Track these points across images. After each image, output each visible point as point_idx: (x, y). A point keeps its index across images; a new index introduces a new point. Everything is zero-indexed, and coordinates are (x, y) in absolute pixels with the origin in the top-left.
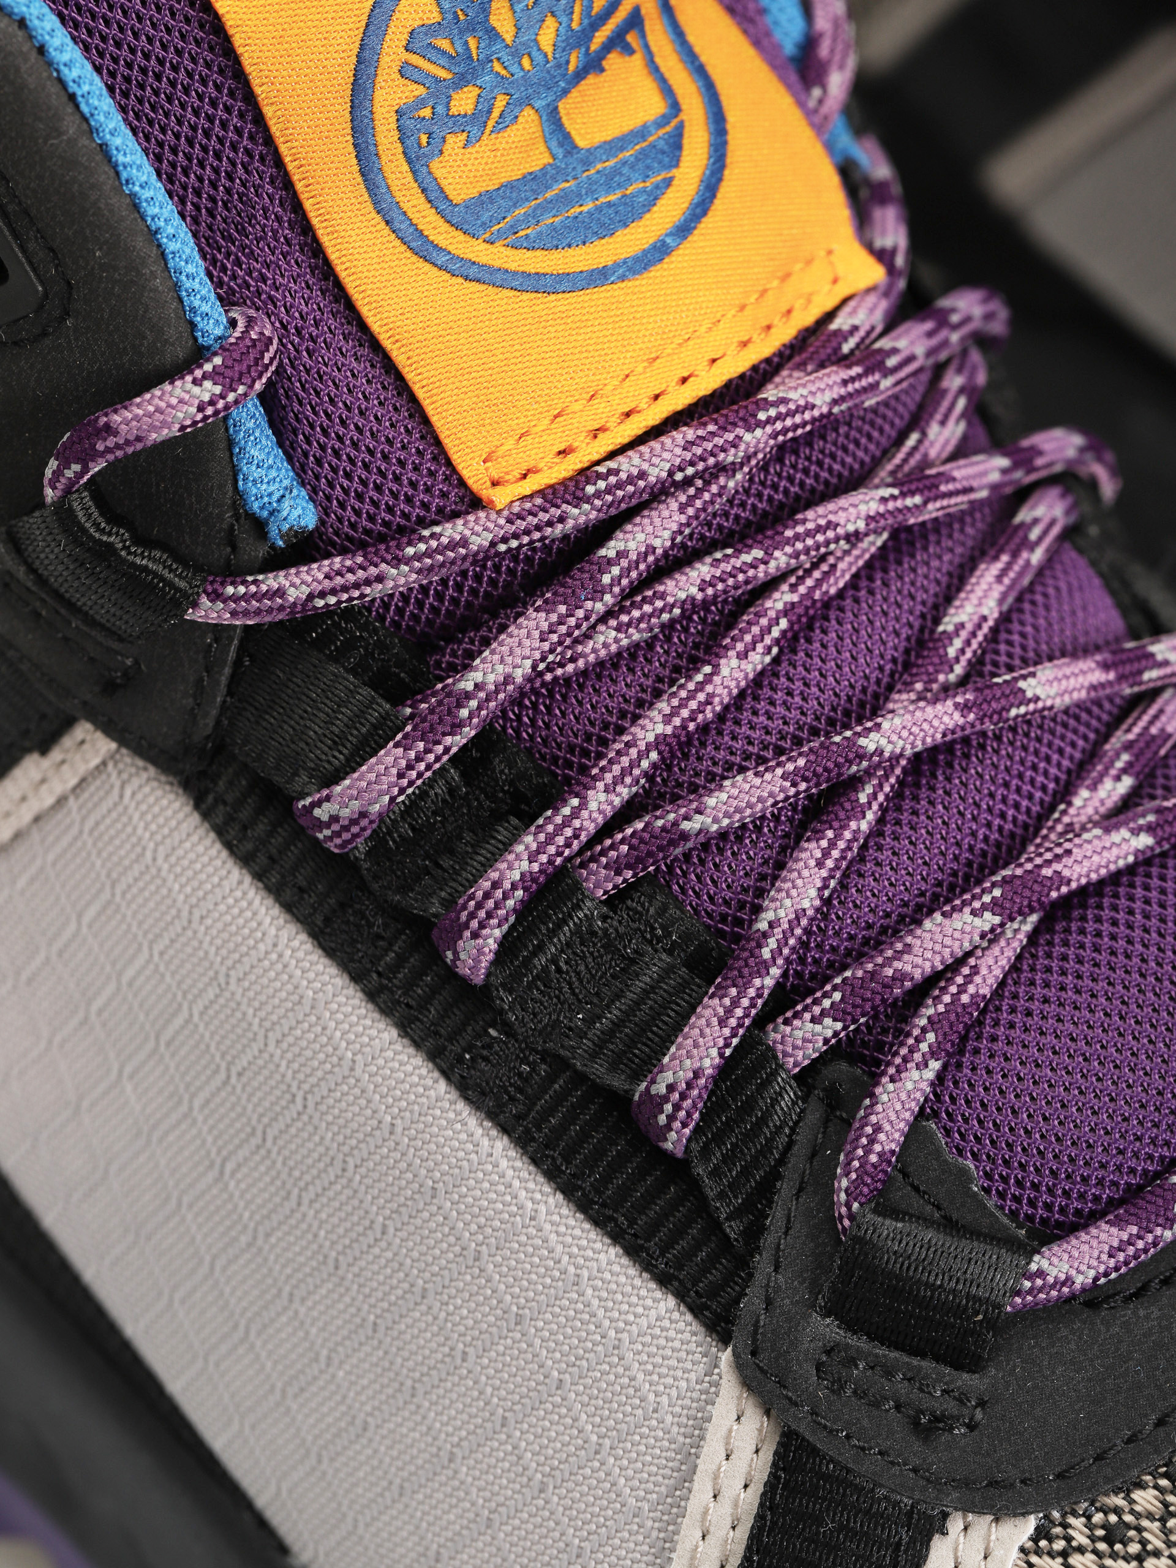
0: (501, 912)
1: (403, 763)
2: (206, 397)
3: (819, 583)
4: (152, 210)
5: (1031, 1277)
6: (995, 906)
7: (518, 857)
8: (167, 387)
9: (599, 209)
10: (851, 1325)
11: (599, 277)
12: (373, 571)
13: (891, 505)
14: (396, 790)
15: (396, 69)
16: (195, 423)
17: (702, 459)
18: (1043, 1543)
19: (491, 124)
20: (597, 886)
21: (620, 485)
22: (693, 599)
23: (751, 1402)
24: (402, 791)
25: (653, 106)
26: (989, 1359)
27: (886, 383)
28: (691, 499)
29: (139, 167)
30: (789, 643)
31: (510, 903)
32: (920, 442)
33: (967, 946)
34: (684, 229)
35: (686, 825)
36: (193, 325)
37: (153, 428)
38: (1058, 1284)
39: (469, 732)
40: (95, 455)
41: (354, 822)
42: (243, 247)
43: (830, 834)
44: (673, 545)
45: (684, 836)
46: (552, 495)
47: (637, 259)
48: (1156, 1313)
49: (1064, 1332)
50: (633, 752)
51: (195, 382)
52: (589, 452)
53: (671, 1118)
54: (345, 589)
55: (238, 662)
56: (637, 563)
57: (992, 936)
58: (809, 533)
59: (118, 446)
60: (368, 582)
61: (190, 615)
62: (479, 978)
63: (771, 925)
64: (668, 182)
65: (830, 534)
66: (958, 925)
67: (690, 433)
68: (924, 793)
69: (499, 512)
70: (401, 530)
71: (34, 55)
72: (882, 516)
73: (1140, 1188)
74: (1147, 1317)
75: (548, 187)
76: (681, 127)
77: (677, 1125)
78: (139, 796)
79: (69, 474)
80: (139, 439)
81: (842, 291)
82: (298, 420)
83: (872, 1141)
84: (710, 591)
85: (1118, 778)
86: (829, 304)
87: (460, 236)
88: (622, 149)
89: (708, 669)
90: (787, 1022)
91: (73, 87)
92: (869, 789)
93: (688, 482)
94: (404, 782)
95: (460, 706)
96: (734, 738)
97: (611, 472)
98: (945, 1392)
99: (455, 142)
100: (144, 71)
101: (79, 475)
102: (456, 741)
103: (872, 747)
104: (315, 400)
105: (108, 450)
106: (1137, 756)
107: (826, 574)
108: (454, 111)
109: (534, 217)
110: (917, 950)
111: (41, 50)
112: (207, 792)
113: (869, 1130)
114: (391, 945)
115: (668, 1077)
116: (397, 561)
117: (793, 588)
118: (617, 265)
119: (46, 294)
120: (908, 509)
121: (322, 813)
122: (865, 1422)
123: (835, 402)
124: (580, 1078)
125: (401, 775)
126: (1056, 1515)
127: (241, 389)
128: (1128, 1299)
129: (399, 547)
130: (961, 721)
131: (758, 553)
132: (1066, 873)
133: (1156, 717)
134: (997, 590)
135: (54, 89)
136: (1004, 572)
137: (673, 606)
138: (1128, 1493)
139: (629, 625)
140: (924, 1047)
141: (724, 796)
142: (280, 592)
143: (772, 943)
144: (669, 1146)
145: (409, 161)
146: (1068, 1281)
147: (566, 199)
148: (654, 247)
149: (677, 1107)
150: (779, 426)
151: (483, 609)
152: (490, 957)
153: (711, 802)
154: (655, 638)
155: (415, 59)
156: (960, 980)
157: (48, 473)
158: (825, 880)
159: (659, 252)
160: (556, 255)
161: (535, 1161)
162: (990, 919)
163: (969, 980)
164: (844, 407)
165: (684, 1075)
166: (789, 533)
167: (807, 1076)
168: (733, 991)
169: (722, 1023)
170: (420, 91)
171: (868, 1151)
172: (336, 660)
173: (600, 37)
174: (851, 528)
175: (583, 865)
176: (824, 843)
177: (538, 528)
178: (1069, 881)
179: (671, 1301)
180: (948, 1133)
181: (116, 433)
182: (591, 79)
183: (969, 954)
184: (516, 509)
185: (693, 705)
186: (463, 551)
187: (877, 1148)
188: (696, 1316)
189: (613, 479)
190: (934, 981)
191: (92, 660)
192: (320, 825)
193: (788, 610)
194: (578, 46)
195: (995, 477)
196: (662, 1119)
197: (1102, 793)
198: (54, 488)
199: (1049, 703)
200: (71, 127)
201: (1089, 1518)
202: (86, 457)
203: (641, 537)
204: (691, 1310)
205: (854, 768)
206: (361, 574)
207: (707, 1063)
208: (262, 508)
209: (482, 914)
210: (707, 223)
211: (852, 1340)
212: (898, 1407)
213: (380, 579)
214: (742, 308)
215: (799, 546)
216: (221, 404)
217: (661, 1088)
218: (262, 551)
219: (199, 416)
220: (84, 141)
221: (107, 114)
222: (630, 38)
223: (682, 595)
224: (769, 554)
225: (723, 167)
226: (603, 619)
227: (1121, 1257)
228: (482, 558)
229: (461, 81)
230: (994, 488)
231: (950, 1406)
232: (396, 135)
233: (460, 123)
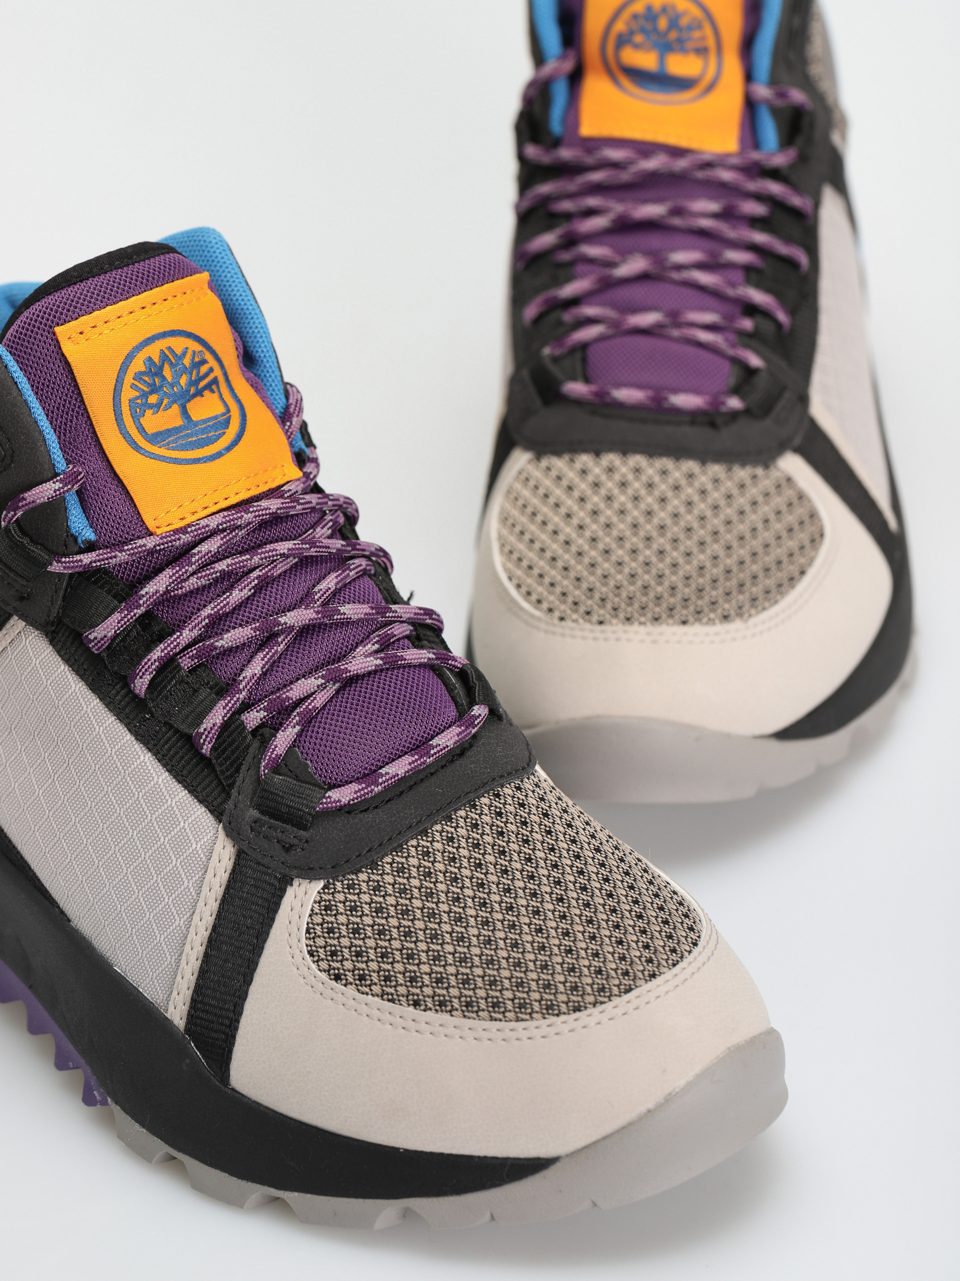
0: (151, 670)
1: (120, 618)
2: (57, 488)
3: (270, 570)
4: (41, 424)
5: (326, 798)
6: (323, 677)
7: (157, 651)
8: (44, 484)
9: (199, 439)
10: (262, 812)
11: (197, 461)
12: (113, 554)
13: (297, 546)
14: (116, 628)
15: (129, 385)
16: (52, 497)
17: (229, 521)
18: (326, 891)
19: (162, 407)
20: (185, 665)
21: (199, 529)
22: (224, 570)
23: (228, 842)
24: (119, 629)
25: (221, 409)
26: (310, 827)
27: (299, 507)
28: (225, 537)
29: (38, 409)
30: (258, 589)
31: (154, 667)
32: (313, 532)
33: (312, 690)
34: (229, 449)
35: (217, 644)
36: (54, 465)
37: (38, 498)
38: (335, 802)
39: (143, 609)
40: (18, 508)
41: (102, 639)
42: (74, 446)
43: (267, 650)
44: (218, 552)
45: (216, 648)
46: (176, 531)
47: (211, 456)
48: (371, 816)
49: (338, 820)
50: (200, 619)
51: (54, 483)
52: (190, 519)
53: (205, 740)
54: (103, 560)
55: (66, 590)
56: (205, 556)
57: (321, 687)
58: (266, 552)
59: (26, 505)
60: (111, 558)
61: (49, 569)
62: (142, 695)
63: (244, 678)
64: (224, 433)
65: (274, 553)
66: (309, 682)
67: (225, 513)
68: (303, 642)
69: (158, 536)
70: (124, 542)
71: (4, 368)
72: (294, 549)
73: (368, 775)
74: (368, 817)
75: (181, 432)
76: (229, 418)
77: (207, 743)
78: (31, 643)
79: (10, 515)
80: (33, 502)
81: (287, 479)
82: (91, 505)
83: (274, 750)
84: (230, 568)
85: (373, 644)
86: (282, 482)
87: (150, 445)
88: (209, 422)
89: (228, 594)
90: (248, 712)
91: (16, 380)
92: (282, 637)
93: (224, 530)
94: (120, 625)
95: (140, 599)
96: (237, 619)
97: (197, 524)
98: (294, 837)
99: (149, 412)
100: (43, 384)
101: (13, 516)
102: (139, 612)
103: (283, 622)
104: (97, 498)
105: (23, 506)
106: (381, 639)
107: (273, 568)
108: (149, 402)
109: (175, 441)
110: (295, 689)
111: (6, 367)
112: (55, 638)
113: (273, 747)
114: (114, 687)
115: (204, 726)
116: (121, 551)
117: (261, 571)
118: (204, 458)
119: (5, 455)
120: (304, 549)
121: (91, 637)
122: (266, 846)
123: (278, 509)
124: (177, 731)
125: (118, 623)
126: (331, 881)
127: (69, 486)
128: (362, 812)
129: (123, 547)
130: (316, 617)
131: (248, 556)
132: (349, 668)
133: (391, 629)
134: (335, 581)
135: (10, 380)
136: (339, 575)
137: (217, 572)
138: (356, 874)
139: (201, 577)
140: (294, 721)
141: (230, 634)
142: (81, 561)
143: (244, 683)
144: (204, 751)
145: (133, 417)
146: (339, 801)
147: (188, 436)
148: (217, 453)
149: (207, 736)
150: (257, 513)
151: (152, 572)
152: (146, 686)
153: (225, 636)
154: (211, 584)
155: (136, 383)
156: (309, 701)
157: (3, 516)
158: (264, 665)
159: (219, 455)
160: (182, 453)
161: (159, 761)
162: (321, 681)
163: (312, 701)
164: (282, 511)
165: (210, 725)
166: (260, 551)
167: (255, 732)
168: (229, 698)
169: (224, 708)
170: (137, 394)
171: (272, 753)
172: (100, 588)
173: (203, 384)
174: (282, 552)
175: (181, 658)
176: (264, 653)
177: (171, 542)
178: (350, 671)
179: (203, 809)
180: (302, 753)
181: (25, 500)
182: (198, 398)
183: (313, 694)
184: (164, 535)
185: (222, 605)
186: (144, 548)
187: (275, 752)
188: (212, 814)
189: (197, 527)
190: (301, 701)
191: (17, 590)
192: (91, 641)
193: (258, 577)
194: (194, 385)
195: (339, 546)
196: (202, 741)
197: (367, 648)
198: (4, 521)
199: (349, 617)
200: (15, 393)
201: (342, 882)
202: (15, 509)
203: (206, 547)
204: (210, 811)
205: (276, 628)
206: (109, 555)
207: (218, 721)
208: (76, 532)
209: (143, 670)
210: (237, 448)
211: (264, 818)
212: (278, 842)
213: (115, 557)
214: (249, 477)
215: (263, 556)
216: (62, 491)
217: (202, 730)
218: (76, 549)
219: (54, 495)
220: (19, 398)
221: (27, 390)
222: (214, 387)
223: (220, 569)
224: (252, 557)
225: (244, 431)
226: (192, 575)
227: (359, 794)
228: (151, 552)
229: (152, 392)
230: (338, 550)
231: (296, 841)
232: (128, 408)
233: (151, 406)
